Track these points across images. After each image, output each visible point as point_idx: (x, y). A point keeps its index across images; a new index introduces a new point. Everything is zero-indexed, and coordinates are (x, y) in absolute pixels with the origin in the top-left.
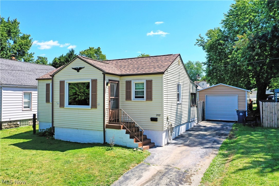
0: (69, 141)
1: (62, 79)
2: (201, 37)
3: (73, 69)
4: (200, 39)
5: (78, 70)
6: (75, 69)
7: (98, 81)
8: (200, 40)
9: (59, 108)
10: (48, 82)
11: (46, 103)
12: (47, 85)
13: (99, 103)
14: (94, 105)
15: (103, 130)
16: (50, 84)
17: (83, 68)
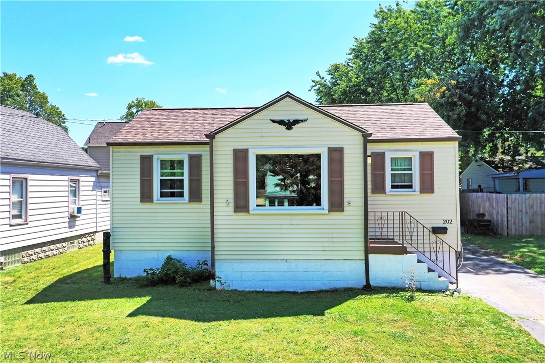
0: (262, 290)
1: (241, 146)
2: (320, 77)
3: (274, 121)
4: (318, 79)
5: (289, 125)
6: (281, 122)
7: (345, 151)
8: (317, 82)
9: (233, 213)
10: (147, 151)
11: (139, 203)
12: (143, 158)
13: (351, 200)
14: (337, 205)
15: (363, 257)
16: (153, 155)
17: (302, 121)
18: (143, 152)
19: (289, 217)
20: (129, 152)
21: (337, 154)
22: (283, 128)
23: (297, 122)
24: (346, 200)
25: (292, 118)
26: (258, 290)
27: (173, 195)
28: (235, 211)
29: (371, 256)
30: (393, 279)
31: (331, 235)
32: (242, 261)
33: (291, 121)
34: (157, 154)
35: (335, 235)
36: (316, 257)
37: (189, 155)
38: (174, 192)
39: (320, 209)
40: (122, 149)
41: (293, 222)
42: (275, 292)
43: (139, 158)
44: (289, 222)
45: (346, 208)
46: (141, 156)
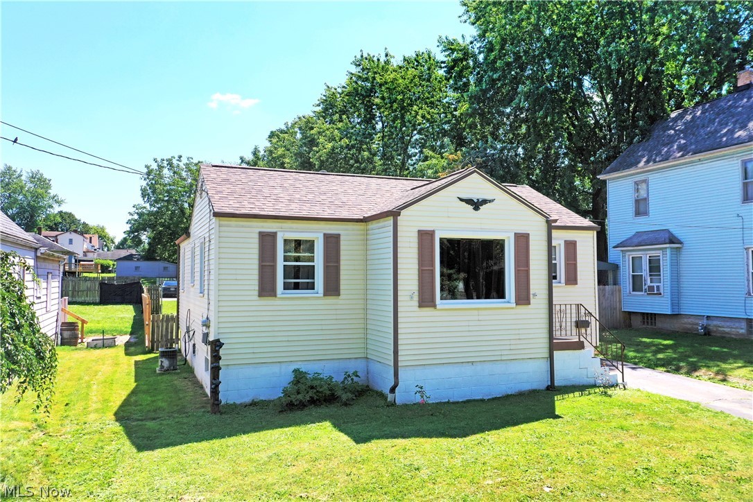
1: (427, 226)
3: (461, 200)
5: (476, 204)
6: (469, 201)
7: (531, 238)
9: (417, 309)
10: (269, 226)
11: (256, 298)
12: (263, 235)
13: (537, 292)
14: (523, 298)
15: (547, 355)
16: (276, 233)
17: (490, 201)
18: (263, 227)
19: (476, 312)
20: (243, 226)
21: (522, 240)
22: (470, 208)
23: (485, 202)
24: (532, 292)
25: (481, 196)
26: (444, 401)
27: (296, 286)
28: (420, 306)
29: (556, 353)
30: (571, 377)
31: (517, 332)
32: (426, 367)
33: (480, 200)
34: (281, 231)
35: (521, 332)
36: (504, 358)
37: (325, 234)
38: (299, 283)
39: (505, 302)
40: (233, 221)
41: (481, 318)
42: (462, 402)
43: (257, 236)
44: (476, 318)
45: (532, 301)
46: (260, 233)
